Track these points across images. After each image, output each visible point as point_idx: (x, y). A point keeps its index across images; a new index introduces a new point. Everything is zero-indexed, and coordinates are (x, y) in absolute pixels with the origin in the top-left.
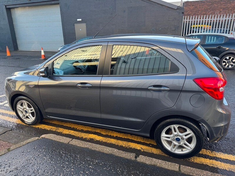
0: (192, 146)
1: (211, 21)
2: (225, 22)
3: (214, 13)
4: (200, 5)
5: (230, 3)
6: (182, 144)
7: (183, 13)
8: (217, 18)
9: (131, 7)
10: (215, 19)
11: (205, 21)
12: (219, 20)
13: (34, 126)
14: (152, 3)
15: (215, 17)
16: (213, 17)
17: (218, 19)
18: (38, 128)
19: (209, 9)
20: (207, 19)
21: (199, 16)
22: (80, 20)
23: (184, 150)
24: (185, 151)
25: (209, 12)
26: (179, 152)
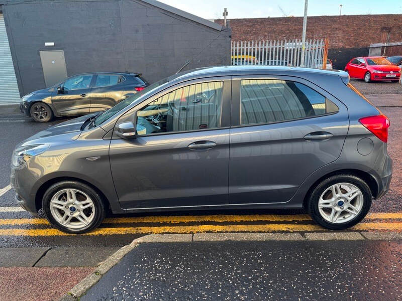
0: (358, 207)
1: (254, 49)
2: (272, 52)
3: (257, 39)
4: (237, 26)
5: (276, 24)
6: (346, 209)
7: (230, 37)
8: (262, 45)
9: (148, 25)
10: (258, 47)
11: (247, 49)
12: (265, 49)
13: (90, 234)
14: (183, 19)
15: (258, 43)
16: (256, 45)
17: (263, 47)
18: (100, 235)
19: (251, 31)
20: (249, 47)
21: (238, 43)
22: (52, 44)
23: (346, 217)
24: (349, 218)
25: (250, 36)
26: (340, 221)
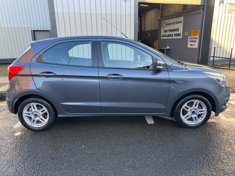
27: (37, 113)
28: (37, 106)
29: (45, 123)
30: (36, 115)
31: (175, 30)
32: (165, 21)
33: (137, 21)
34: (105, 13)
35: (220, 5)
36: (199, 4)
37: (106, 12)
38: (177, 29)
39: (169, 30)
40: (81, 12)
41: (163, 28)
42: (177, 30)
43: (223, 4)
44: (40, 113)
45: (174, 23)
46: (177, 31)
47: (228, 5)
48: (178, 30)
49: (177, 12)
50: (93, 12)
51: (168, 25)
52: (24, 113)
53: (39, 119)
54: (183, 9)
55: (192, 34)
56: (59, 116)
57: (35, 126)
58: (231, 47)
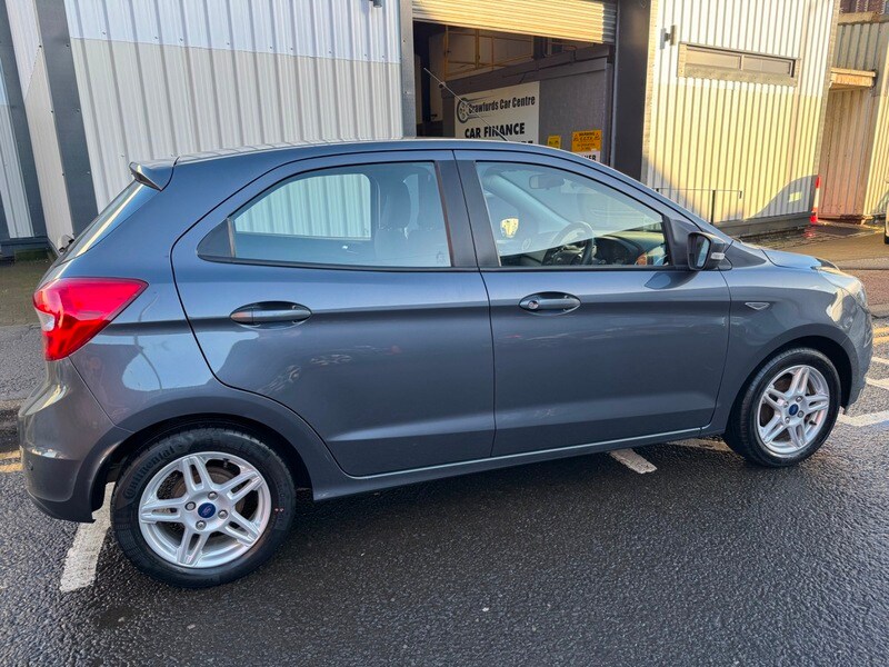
27: (212, 498)
28: (212, 465)
29: (248, 538)
30: (206, 511)
31: (509, 130)
32: (468, 96)
33: (411, 92)
34: (291, 53)
35: (662, 47)
36: (599, 39)
37: (294, 49)
38: (517, 125)
39: (486, 128)
40: (190, 44)
41: (463, 122)
42: (518, 129)
43: (672, 43)
44: (230, 496)
45: (506, 105)
46: (516, 133)
47: (684, 47)
48: (522, 128)
49: (508, 67)
50: (243, 45)
51: (481, 109)
52: (146, 511)
53: (224, 526)
54: (535, 57)
55: (575, 144)
56: (319, 495)
57: (201, 564)
58: (713, 188)
